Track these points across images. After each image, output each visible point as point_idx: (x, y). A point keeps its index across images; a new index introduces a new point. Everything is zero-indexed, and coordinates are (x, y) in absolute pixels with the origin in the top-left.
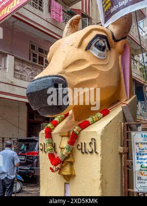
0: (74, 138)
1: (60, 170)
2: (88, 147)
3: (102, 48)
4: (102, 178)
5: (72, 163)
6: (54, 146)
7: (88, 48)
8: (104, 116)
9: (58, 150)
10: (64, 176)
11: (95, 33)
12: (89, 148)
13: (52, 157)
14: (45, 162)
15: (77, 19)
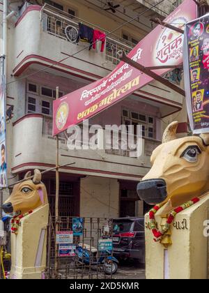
15: (175, 125)
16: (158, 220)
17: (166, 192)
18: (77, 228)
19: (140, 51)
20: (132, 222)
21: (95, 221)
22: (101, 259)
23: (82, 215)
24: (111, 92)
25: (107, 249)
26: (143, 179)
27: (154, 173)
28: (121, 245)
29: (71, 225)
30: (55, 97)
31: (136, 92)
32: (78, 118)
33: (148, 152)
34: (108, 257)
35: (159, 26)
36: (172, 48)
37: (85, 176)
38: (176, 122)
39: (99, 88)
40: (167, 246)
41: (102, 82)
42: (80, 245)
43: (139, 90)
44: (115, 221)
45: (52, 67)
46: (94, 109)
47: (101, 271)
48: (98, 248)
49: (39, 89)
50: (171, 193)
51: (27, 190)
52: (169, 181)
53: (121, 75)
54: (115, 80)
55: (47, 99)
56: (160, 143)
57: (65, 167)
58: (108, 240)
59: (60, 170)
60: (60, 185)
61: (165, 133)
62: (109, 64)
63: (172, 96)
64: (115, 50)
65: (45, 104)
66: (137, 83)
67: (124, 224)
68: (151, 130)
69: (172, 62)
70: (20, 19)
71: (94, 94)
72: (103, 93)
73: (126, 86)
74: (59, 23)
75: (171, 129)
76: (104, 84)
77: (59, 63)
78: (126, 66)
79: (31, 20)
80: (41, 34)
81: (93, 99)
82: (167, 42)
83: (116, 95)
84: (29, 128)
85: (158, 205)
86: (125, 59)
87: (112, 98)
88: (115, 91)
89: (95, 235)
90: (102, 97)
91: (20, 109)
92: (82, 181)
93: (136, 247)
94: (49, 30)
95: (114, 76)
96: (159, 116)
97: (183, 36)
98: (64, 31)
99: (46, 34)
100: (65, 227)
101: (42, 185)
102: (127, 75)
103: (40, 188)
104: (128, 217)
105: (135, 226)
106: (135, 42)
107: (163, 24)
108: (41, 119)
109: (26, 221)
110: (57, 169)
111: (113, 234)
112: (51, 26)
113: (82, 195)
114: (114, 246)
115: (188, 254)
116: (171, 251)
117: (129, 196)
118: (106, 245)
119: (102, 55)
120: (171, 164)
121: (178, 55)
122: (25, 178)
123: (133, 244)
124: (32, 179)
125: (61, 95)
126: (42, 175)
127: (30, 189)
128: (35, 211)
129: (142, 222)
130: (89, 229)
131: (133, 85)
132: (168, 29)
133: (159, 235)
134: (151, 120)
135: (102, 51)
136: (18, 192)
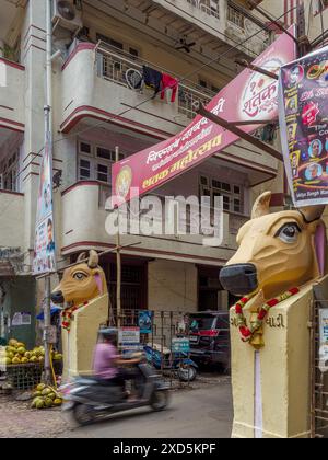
0: (263, 314)
1: (250, 340)
2: (276, 321)
3: (291, 235)
4: (288, 346)
5: (261, 335)
6: (244, 320)
7: (277, 235)
8: (293, 294)
9: (248, 323)
10: (255, 346)
11: (284, 221)
12: (276, 323)
13: (242, 329)
14: (235, 334)
15: (267, 197)
16: (247, 315)
17: (256, 281)
18: (146, 324)
19: (222, 102)
20: (214, 317)
21: (167, 315)
22: (176, 362)
23: (150, 308)
24: (185, 153)
25: (183, 350)
26: (227, 264)
27: (241, 257)
28: (200, 346)
29: (136, 320)
30: (114, 159)
31: (217, 154)
32: (144, 187)
33: (233, 230)
34: (185, 360)
35: (247, 70)
36: (264, 98)
37: (153, 259)
38: (268, 192)
39: (170, 148)
40: (258, 347)
41: (173, 142)
42: (149, 344)
43: (221, 151)
44: (193, 316)
45: (109, 121)
46: (164, 175)
47: (175, 377)
48: (171, 348)
49: (94, 149)
50: (262, 281)
51: (81, 276)
52: (260, 267)
53: (198, 132)
54: (190, 138)
55: (103, 162)
56: (249, 218)
57: (128, 248)
58: (184, 339)
59: (122, 251)
60: (122, 270)
61: (255, 206)
62: (183, 119)
63: (263, 159)
64: (190, 101)
65: (102, 168)
66: (219, 142)
67: (205, 320)
68: (236, 201)
69: (263, 115)
70: (68, 60)
71: (164, 157)
72: (175, 154)
73: (205, 146)
74: (117, 66)
75: (262, 201)
76: (176, 144)
77: (118, 117)
78: (204, 120)
79: (82, 62)
80: (95, 80)
81: (163, 163)
82: (257, 90)
83: (191, 158)
84: (81, 198)
85: (246, 296)
86: (203, 112)
87: (186, 162)
88: (190, 152)
89: (167, 333)
90: (175, 160)
91: (70, 174)
92: (151, 266)
93: (219, 348)
94: (104, 74)
95: (189, 133)
96: (247, 184)
97: (277, 83)
98: (124, 77)
99: (101, 79)
100: (130, 322)
101: (100, 270)
102: (206, 132)
103: (97, 274)
104: (209, 311)
105: (218, 322)
106: (216, 90)
107: (251, 67)
108: (96, 187)
109: (80, 315)
110: (118, 250)
111: (189, 332)
112: (108, 70)
113: (151, 283)
114: (191, 346)
115: (285, 357)
116: (263, 354)
117: (209, 285)
118: (181, 345)
119: (173, 107)
120: (264, 245)
121: (270, 107)
122: (78, 261)
123: (215, 344)
124: (87, 262)
125: (121, 157)
126: (100, 257)
127: (85, 275)
128: (91, 302)
129: (227, 317)
130: (159, 326)
131: (214, 145)
132: (258, 73)
133: (248, 334)
134: (237, 190)
135: (172, 101)
136: (71, 279)
